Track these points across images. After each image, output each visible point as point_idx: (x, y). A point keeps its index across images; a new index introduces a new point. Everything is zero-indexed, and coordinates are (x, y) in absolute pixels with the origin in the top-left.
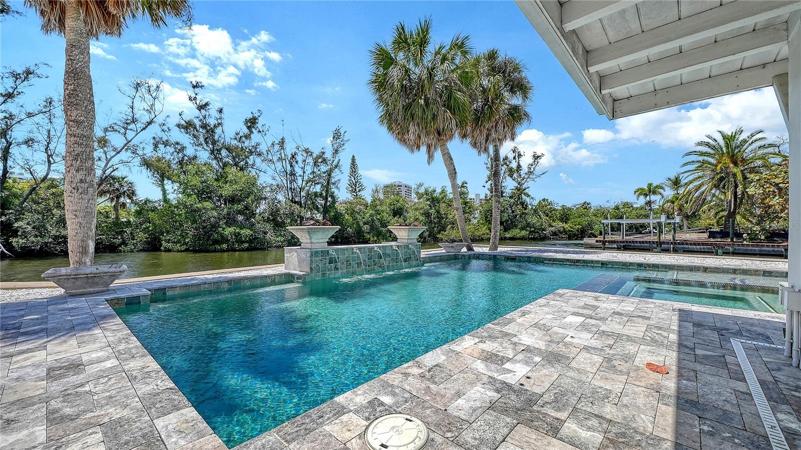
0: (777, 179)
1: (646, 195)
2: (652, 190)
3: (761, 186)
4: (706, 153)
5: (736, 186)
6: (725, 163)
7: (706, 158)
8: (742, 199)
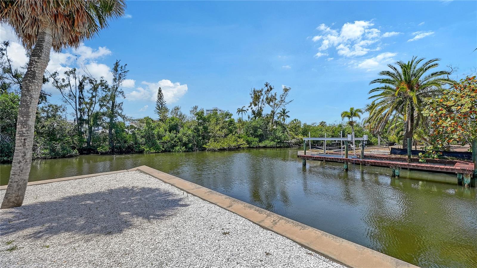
0: (448, 102)
1: (349, 117)
2: (353, 113)
3: (434, 109)
4: (387, 80)
5: (413, 109)
6: (403, 88)
7: (388, 85)
8: (418, 120)
